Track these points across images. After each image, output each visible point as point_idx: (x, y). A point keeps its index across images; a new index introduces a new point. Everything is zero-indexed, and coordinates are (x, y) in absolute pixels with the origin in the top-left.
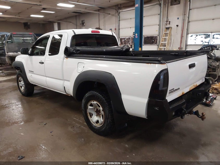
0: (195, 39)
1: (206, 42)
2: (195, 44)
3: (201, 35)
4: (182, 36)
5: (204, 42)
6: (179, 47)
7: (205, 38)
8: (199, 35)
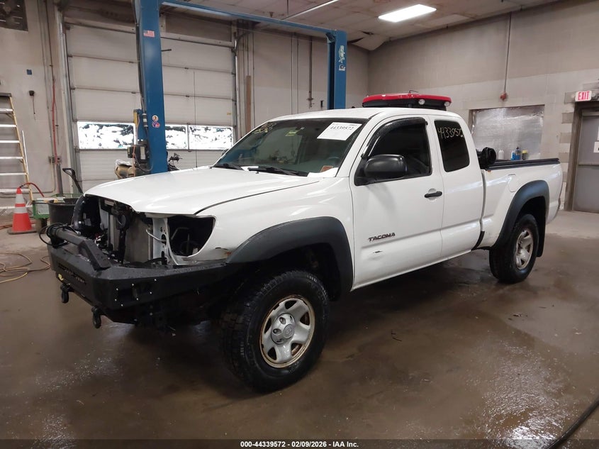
0: (99, 134)
1: (126, 144)
2: (100, 148)
3: (111, 126)
4: (54, 127)
5: (122, 143)
6: (51, 155)
7: (124, 133)
8: (107, 126)
